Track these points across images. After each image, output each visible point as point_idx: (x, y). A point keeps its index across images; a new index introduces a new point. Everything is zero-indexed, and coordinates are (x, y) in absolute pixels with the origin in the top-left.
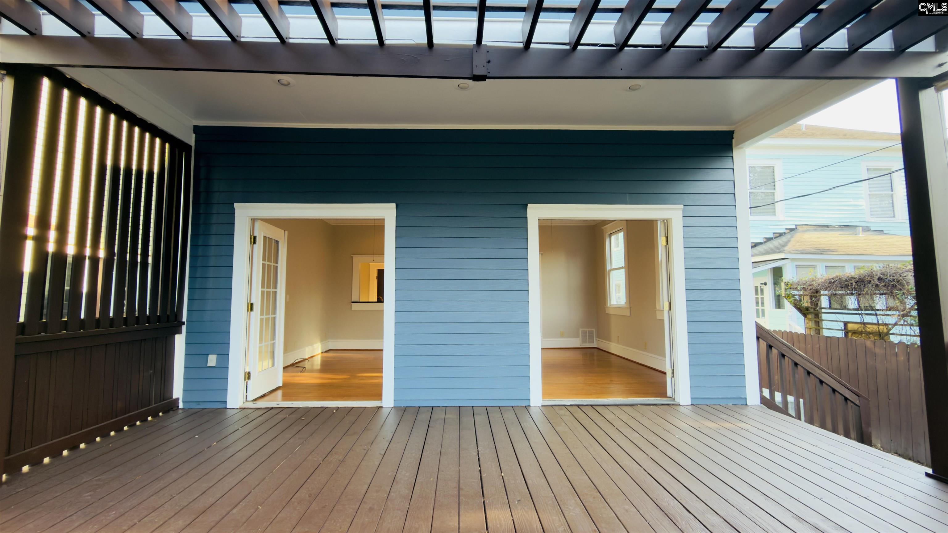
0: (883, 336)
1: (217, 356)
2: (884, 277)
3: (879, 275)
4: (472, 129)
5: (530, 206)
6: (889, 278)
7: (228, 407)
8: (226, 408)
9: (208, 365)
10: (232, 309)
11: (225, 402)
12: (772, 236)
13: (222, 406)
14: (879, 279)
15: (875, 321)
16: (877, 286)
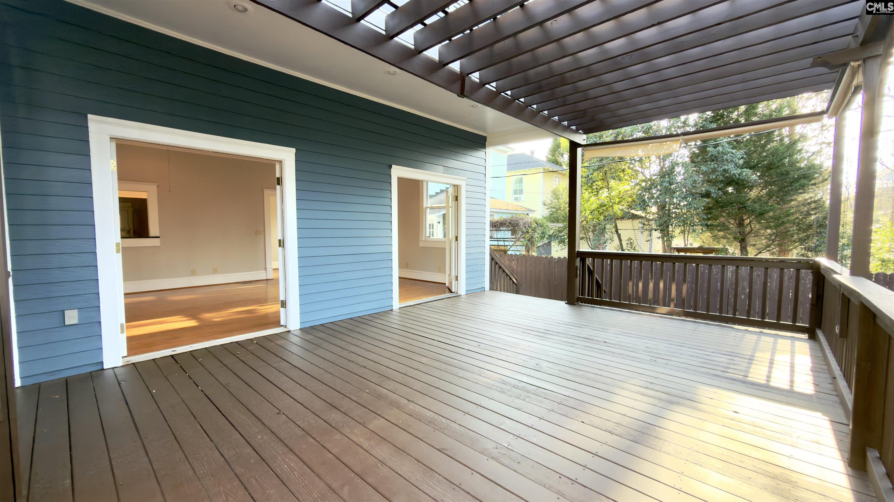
0: (505, 252)
1: (78, 311)
2: (511, 222)
3: (509, 221)
4: (355, 94)
5: (394, 166)
6: (513, 222)
7: (105, 368)
8: (103, 369)
9: (66, 324)
10: (98, 251)
11: (102, 363)
12: (439, 192)
13: (99, 367)
14: (509, 223)
15: (503, 244)
16: (508, 226)
